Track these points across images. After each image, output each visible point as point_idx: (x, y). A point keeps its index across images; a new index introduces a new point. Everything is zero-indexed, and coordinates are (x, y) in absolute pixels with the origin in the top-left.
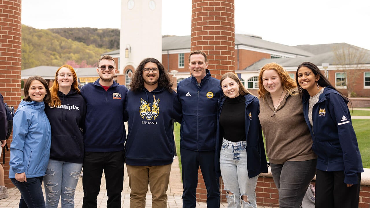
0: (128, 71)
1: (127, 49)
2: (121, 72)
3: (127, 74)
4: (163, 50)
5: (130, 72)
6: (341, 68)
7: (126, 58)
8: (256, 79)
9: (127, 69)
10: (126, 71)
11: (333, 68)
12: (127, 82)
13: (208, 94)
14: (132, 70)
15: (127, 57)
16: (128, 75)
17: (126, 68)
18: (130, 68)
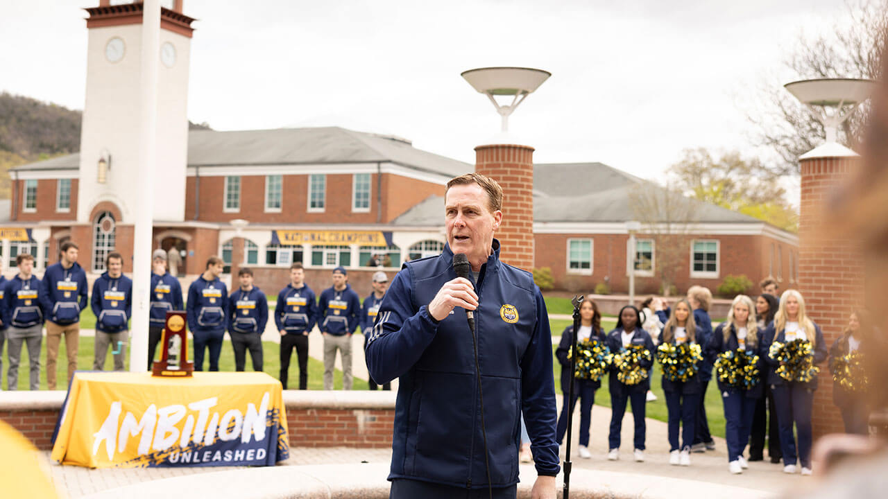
0: (103, 215)
1: (102, 161)
2: (83, 217)
3: (99, 222)
4: (189, 166)
5: (107, 218)
7: (99, 182)
8: (429, 246)
9: (99, 209)
10: (95, 216)
12: (98, 244)
13: (502, 310)
14: (114, 213)
15: (103, 181)
16: (101, 225)
17: (95, 208)
18: (109, 209)
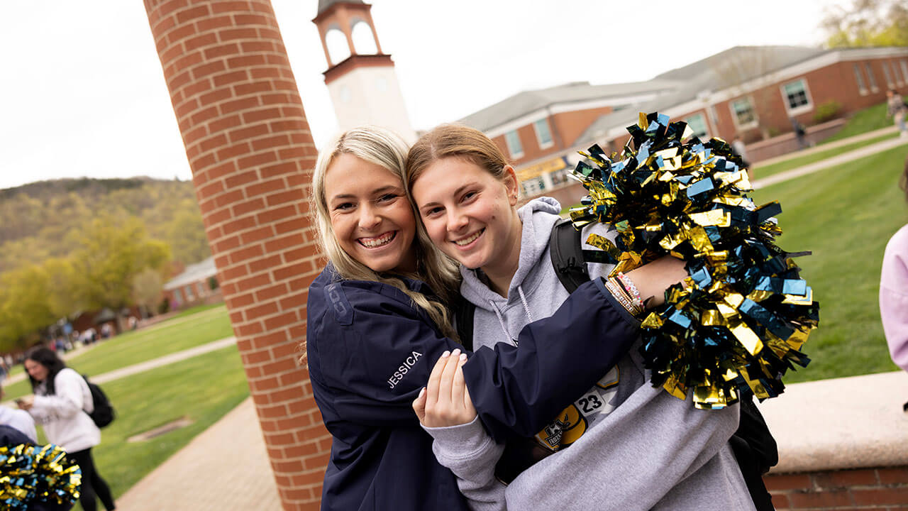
6: (735, 92)
11: (720, 97)
